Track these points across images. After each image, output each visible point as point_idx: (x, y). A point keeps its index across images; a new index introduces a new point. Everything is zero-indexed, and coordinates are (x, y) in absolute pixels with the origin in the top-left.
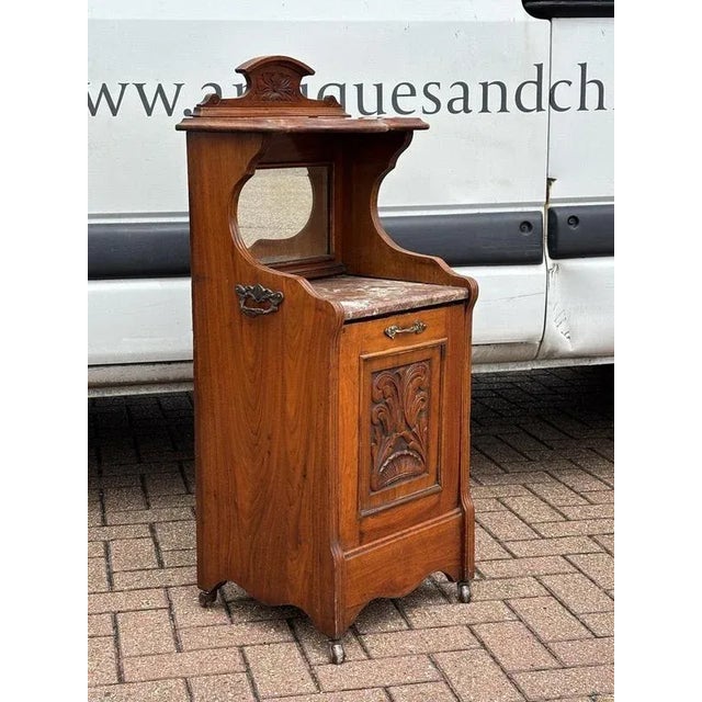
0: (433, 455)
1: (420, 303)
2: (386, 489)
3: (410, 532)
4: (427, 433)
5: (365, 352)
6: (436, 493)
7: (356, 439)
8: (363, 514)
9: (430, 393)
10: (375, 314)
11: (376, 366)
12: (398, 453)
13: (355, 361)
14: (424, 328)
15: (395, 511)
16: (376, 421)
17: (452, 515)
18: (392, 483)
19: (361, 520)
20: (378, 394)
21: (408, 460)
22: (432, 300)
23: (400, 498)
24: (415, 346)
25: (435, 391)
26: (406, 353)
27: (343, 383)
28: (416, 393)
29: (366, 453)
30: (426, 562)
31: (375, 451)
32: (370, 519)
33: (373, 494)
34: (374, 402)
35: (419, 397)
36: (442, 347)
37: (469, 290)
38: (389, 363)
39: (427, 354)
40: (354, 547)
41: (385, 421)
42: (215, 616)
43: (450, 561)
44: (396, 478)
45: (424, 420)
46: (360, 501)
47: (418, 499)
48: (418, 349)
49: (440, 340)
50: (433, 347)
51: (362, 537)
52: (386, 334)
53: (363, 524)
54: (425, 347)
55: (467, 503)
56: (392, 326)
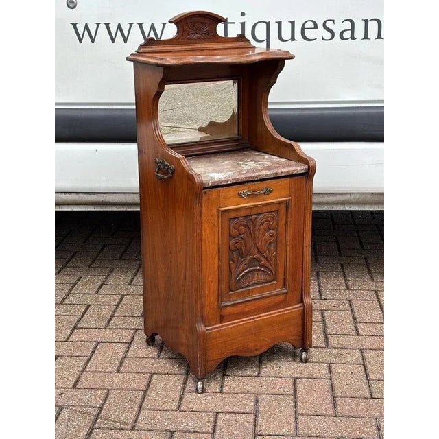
0: (281, 270)
1: (267, 175)
2: (242, 290)
3: (260, 317)
4: (276, 257)
5: (222, 207)
6: (283, 293)
7: (217, 259)
8: (222, 305)
9: (277, 232)
10: (229, 182)
11: (233, 215)
12: (252, 268)
13: (215, 211)
14: (271, 192)
15: (249, 303)
16: (233, 248)
17: (295, 308)
18: (247, 286)
19: (221, 309)
20: (234, 232)
21: (260, 273)
22: (277, 173)
23: (253, 296)
24: (263, 203)
25: (281, 230)
26: (257, 207)
27: (205, 225)
28: (267, 231)
29: (225, 268)
30: (273, 336)
31: (233, 267)
32: (228, 308)
33: (231, 293)
34: (231, 237)
35: (268, 234)
36: (287, 203)
37: (309, 166)
38: (243, 213)
39: (275, 208)
40: (216, 324)
41: (241, 248)
42: (152, 352)
43: (293, 336)
44: (250, 283)
45: (272, 248)
46: (221, 296)
47: (268, 297)
48: (266, 204)
49: (285, 199)
50: (280, 203)
51: (222, 319)
52: (240, 195)
53: (223, 310)
54: (273, 203)
55: (307, 301)
56: (244, 190)
